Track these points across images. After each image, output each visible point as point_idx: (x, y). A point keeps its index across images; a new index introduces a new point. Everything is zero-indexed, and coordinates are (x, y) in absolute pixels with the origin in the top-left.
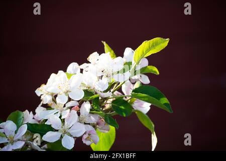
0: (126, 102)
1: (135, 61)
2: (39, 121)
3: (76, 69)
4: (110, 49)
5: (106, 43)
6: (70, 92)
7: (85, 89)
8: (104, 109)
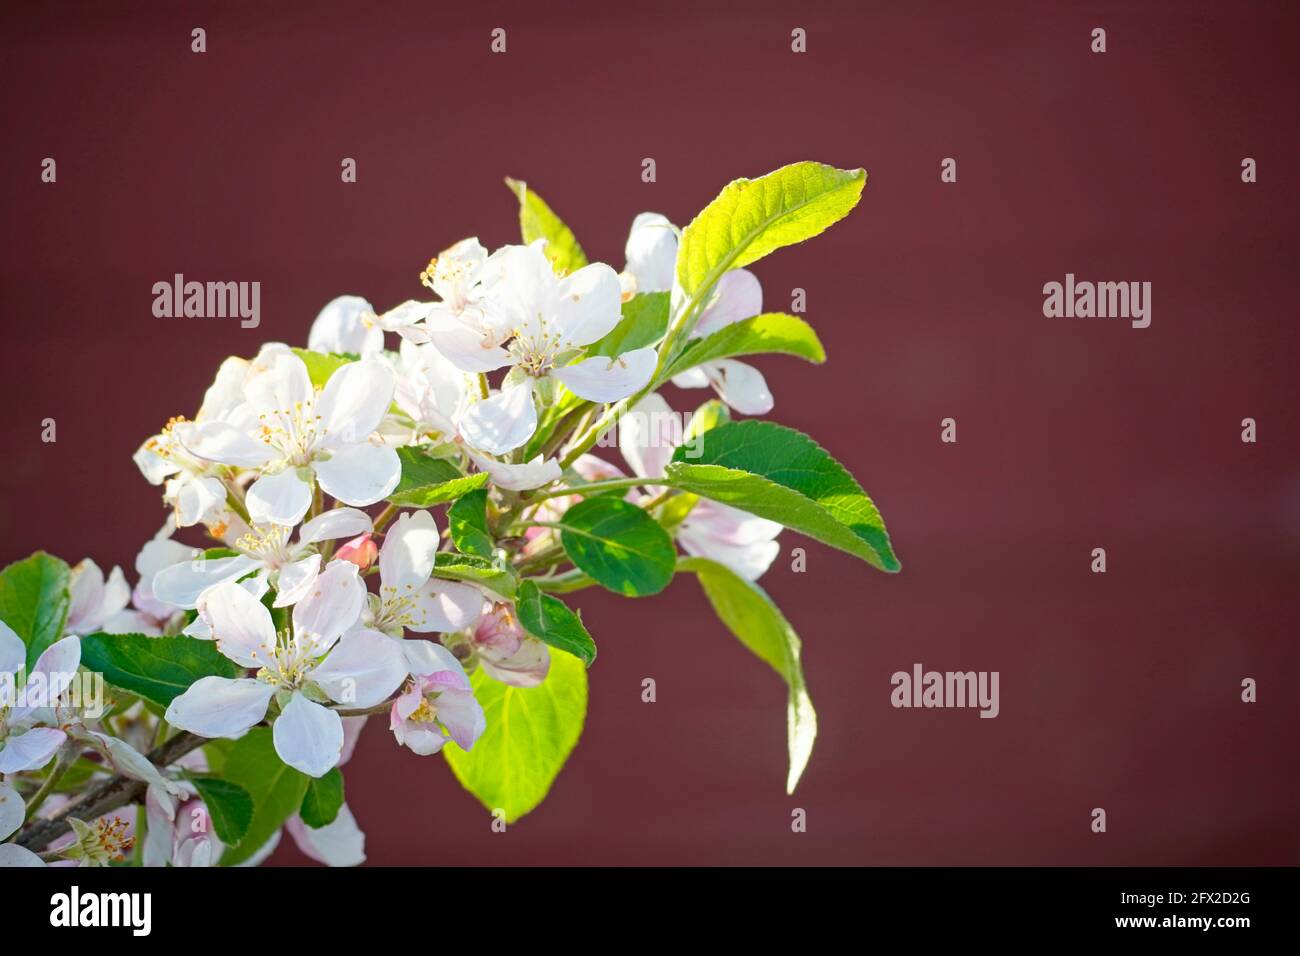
0: (642, 515)
1: (686, 287)
2: (161, 624)
3: (361, 332)
4: (557, 221)
5: (530, 187)
6: (326, 458)
7: (413, 443)
8: (518, 558)
